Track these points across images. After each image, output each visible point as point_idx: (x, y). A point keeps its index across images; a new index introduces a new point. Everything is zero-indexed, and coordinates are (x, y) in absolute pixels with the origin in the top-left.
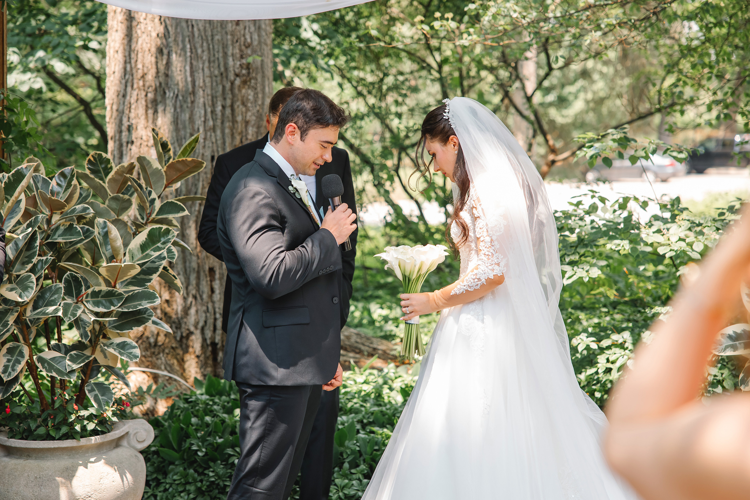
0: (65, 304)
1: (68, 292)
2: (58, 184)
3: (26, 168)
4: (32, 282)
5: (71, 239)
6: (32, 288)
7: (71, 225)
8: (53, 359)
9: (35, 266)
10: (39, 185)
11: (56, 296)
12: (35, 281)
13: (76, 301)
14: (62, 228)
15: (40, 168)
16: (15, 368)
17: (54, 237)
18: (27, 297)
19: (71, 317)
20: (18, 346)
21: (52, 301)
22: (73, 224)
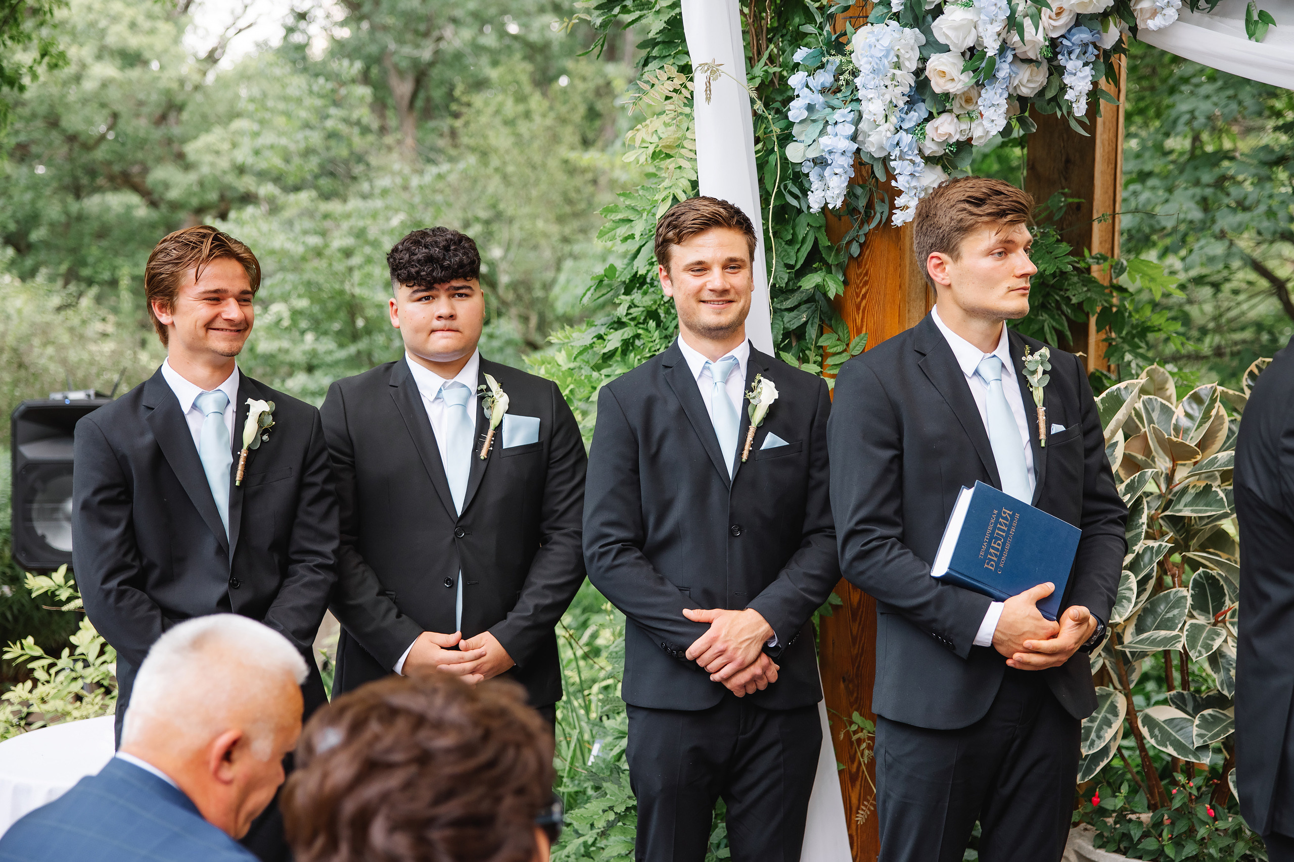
0: (1192, 625)
1: (1200, 604)
2: (1188, 415)
3: (1126, 388)
4: (1130, 589)
5: (1206, 511)
6: (1129, 600)
7: (1208, 487)
8: (1170, 721)
9: (1139, 557)
10: (1155, 416)
11: (1176, 612)
12: (1134, 586)
13: (1213, 621)
14: (1192, 491)
15: (1167, 386)
16: (1102, 733)
17: (1177, 507)
18: (1121, 616)
19: (1203, 651)
20: (1109, 695)
21: (1169, 619)
22: (1211, 486)
